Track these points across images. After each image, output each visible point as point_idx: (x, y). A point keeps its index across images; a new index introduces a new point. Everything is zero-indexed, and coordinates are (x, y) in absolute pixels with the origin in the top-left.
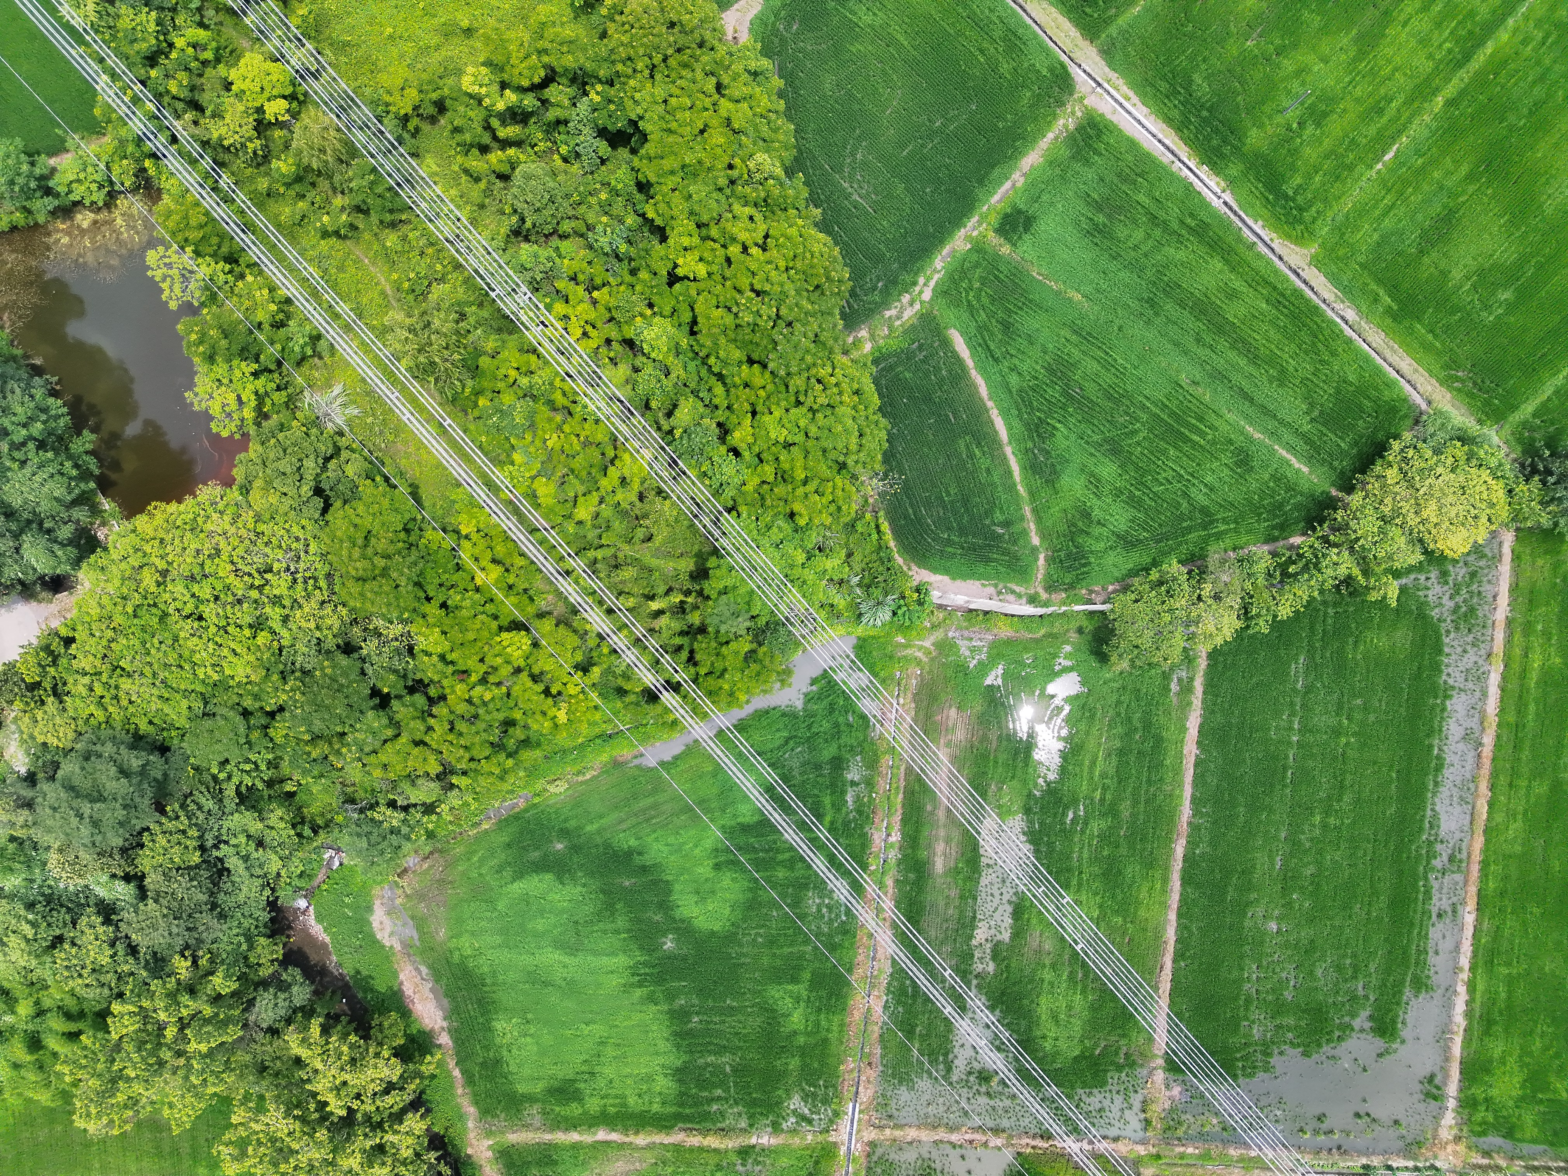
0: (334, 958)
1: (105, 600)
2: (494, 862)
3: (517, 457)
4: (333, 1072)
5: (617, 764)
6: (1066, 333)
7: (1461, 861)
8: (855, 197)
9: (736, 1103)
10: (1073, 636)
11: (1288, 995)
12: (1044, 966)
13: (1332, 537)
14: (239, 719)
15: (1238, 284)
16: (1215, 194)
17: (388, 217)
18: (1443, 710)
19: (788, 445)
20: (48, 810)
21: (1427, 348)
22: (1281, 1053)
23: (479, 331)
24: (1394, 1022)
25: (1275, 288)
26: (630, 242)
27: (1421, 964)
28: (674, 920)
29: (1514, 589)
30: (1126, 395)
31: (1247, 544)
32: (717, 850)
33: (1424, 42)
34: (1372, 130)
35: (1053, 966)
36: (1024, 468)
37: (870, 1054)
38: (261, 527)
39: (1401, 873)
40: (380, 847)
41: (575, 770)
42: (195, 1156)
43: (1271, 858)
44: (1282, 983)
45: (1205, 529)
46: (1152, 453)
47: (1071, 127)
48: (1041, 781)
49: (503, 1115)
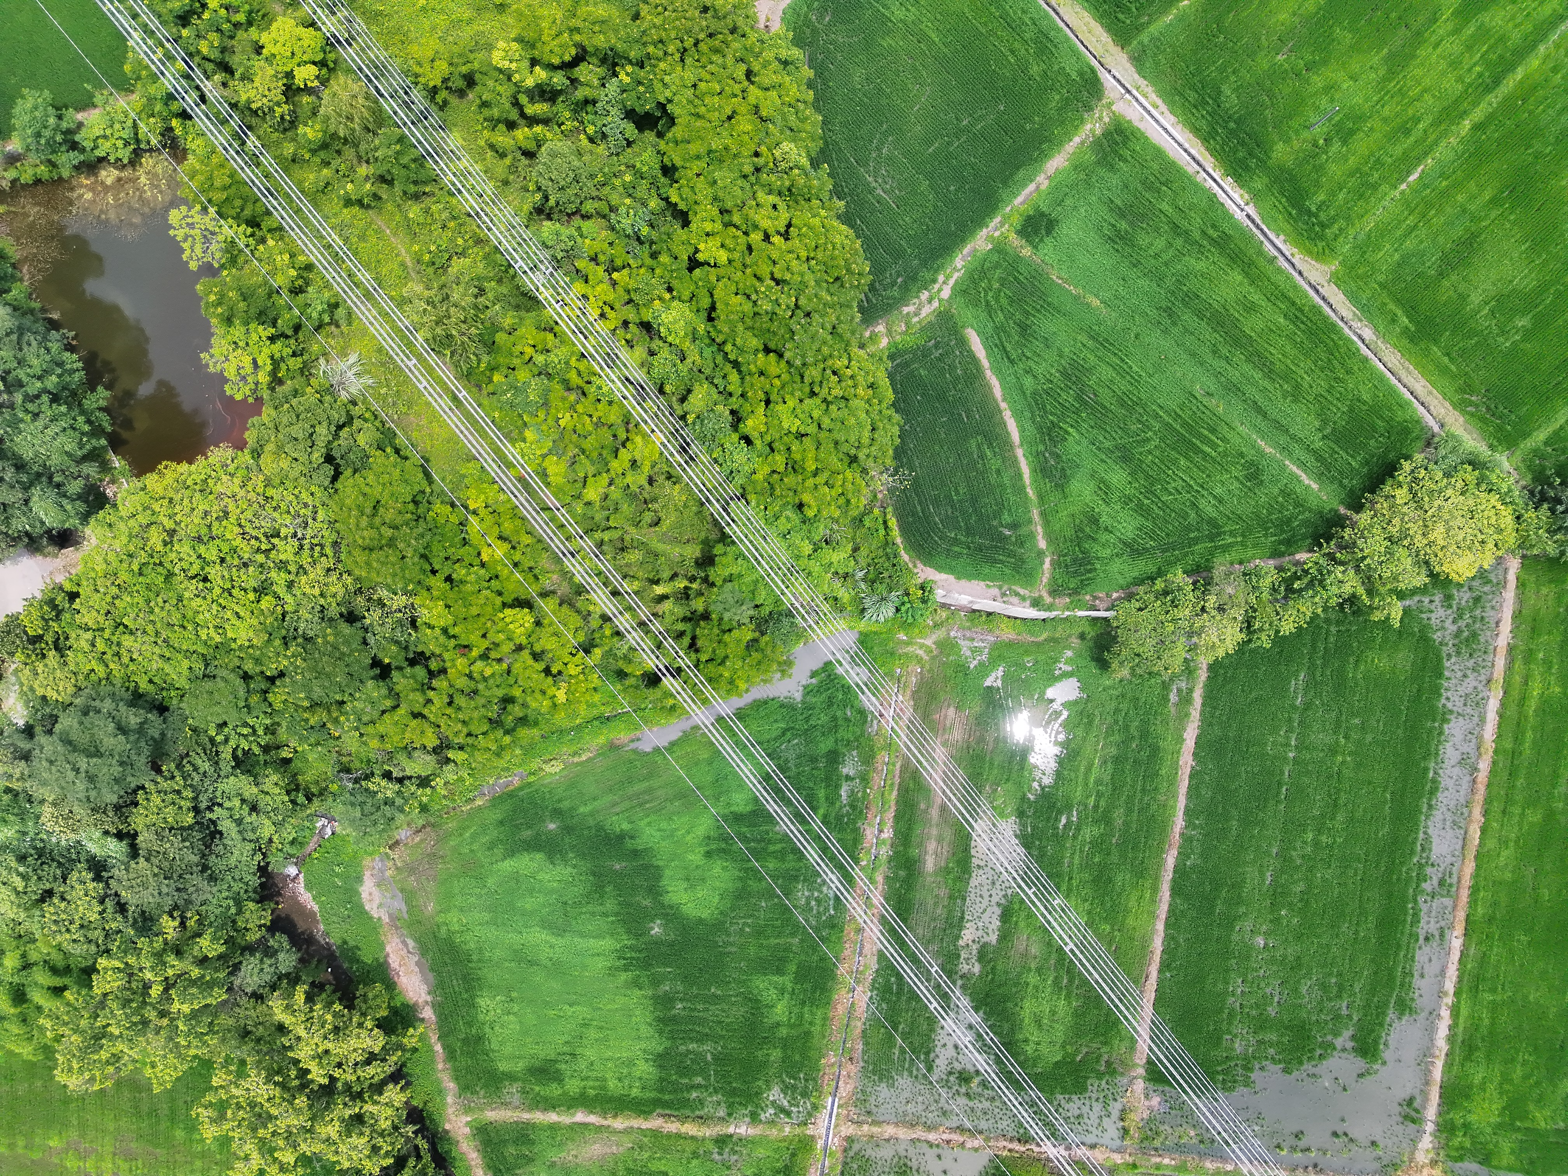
0: (322, 927)
1: (111, 557)
2: (485, 839)
3: (529, 434)
4: (316, 1040)
5: (613, 747)
6: (1082, 338)
7: (1450, 885)
8: (879, 191)
9: (716, 1091)
10: (1075, 642)
11: (1272, 1011)
12: (1030, 970)
13: (1338, 555)
14: (239, 682)
15: (1256, 297)
16: (1238, 206)
17: (412, 189)
18: (1441, 733)
19: (801, 436)
20: (44, 763)
21: (1443, 371)
22: (1262, 1069)
23: (497, 307)
24: (1376, 1042)
25: (1293, 304)
26: (652, 226)
27: (1406, 986)
28: (663, 906)
29: (1517, 616)
30: (1139, 403)
31: (1253, 557)
32: (709, 838)
33: (1455, 64)
34: (1398, 150)
35: (1039, 970)
36: (1034, 471)
37: (852, 1049)
38: (270, 492)
39: (1390, 895)
40: (373, 817)
41: (571, 751)
42: (173, 1118)
43: (1262, 874)
44: (1266, 999)
45: (1212, 540)
46: (1162, 462)
47: (1098, 131)
48: (1035, 785)
49: (482, 1092)
